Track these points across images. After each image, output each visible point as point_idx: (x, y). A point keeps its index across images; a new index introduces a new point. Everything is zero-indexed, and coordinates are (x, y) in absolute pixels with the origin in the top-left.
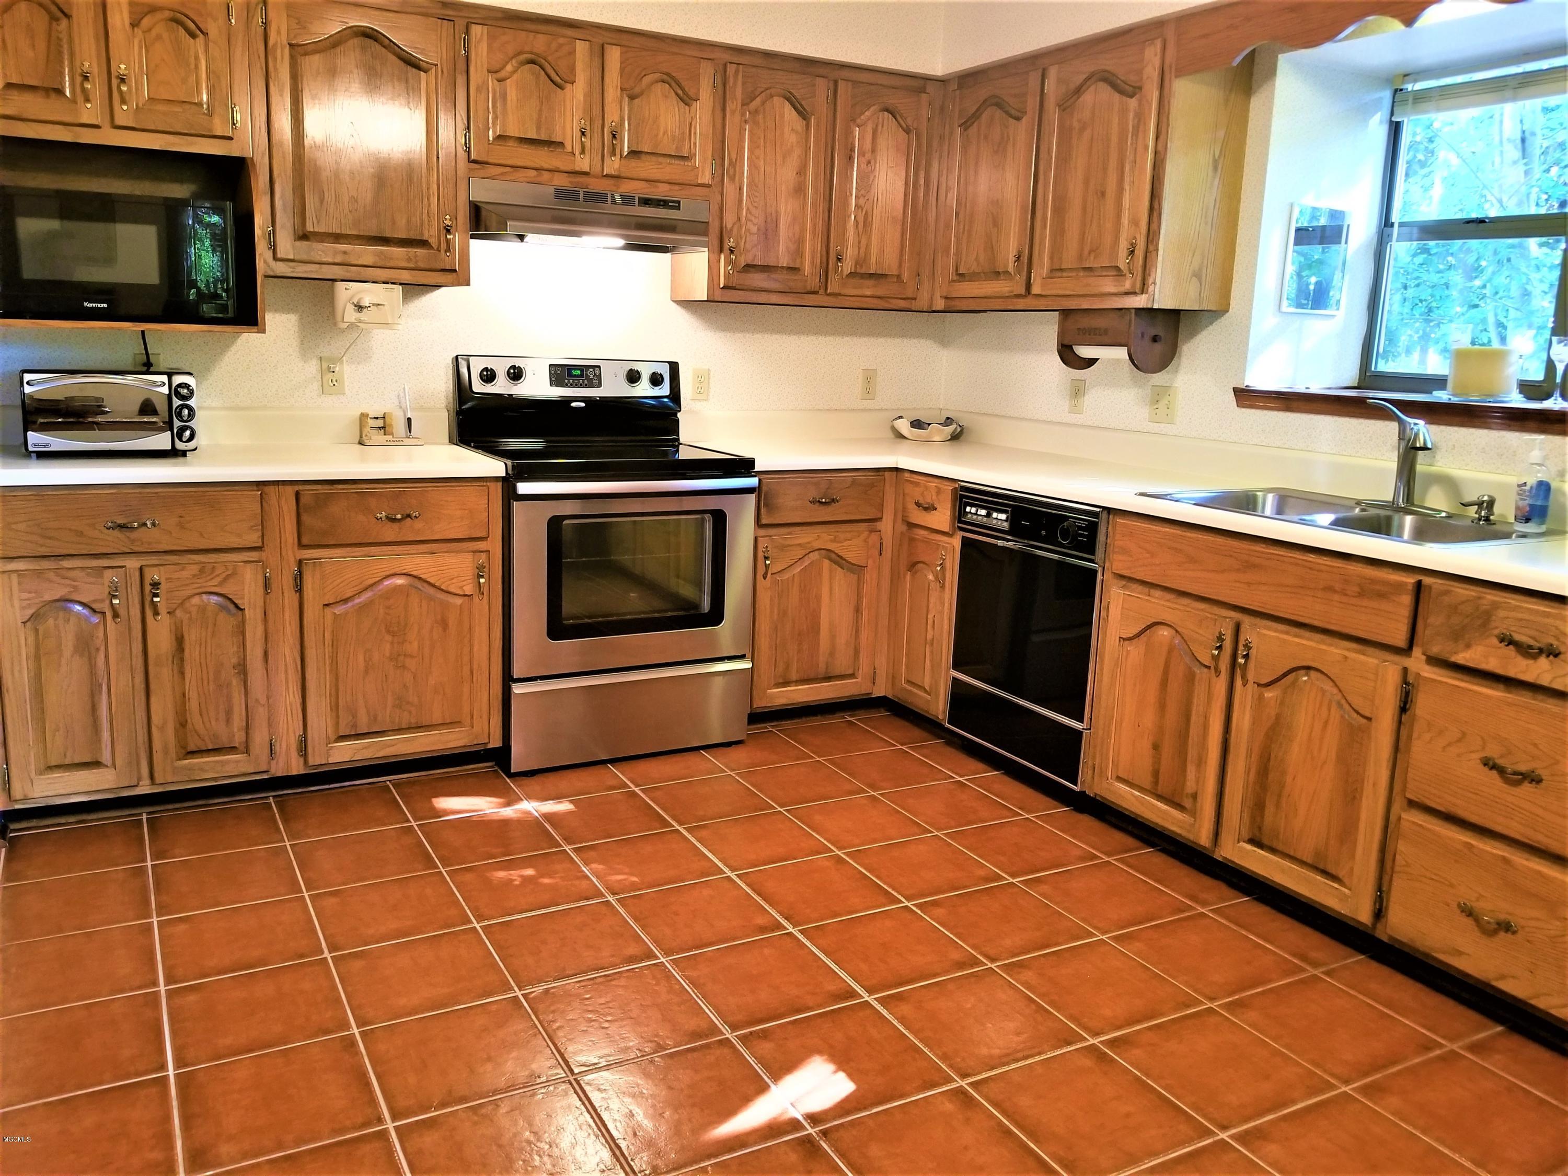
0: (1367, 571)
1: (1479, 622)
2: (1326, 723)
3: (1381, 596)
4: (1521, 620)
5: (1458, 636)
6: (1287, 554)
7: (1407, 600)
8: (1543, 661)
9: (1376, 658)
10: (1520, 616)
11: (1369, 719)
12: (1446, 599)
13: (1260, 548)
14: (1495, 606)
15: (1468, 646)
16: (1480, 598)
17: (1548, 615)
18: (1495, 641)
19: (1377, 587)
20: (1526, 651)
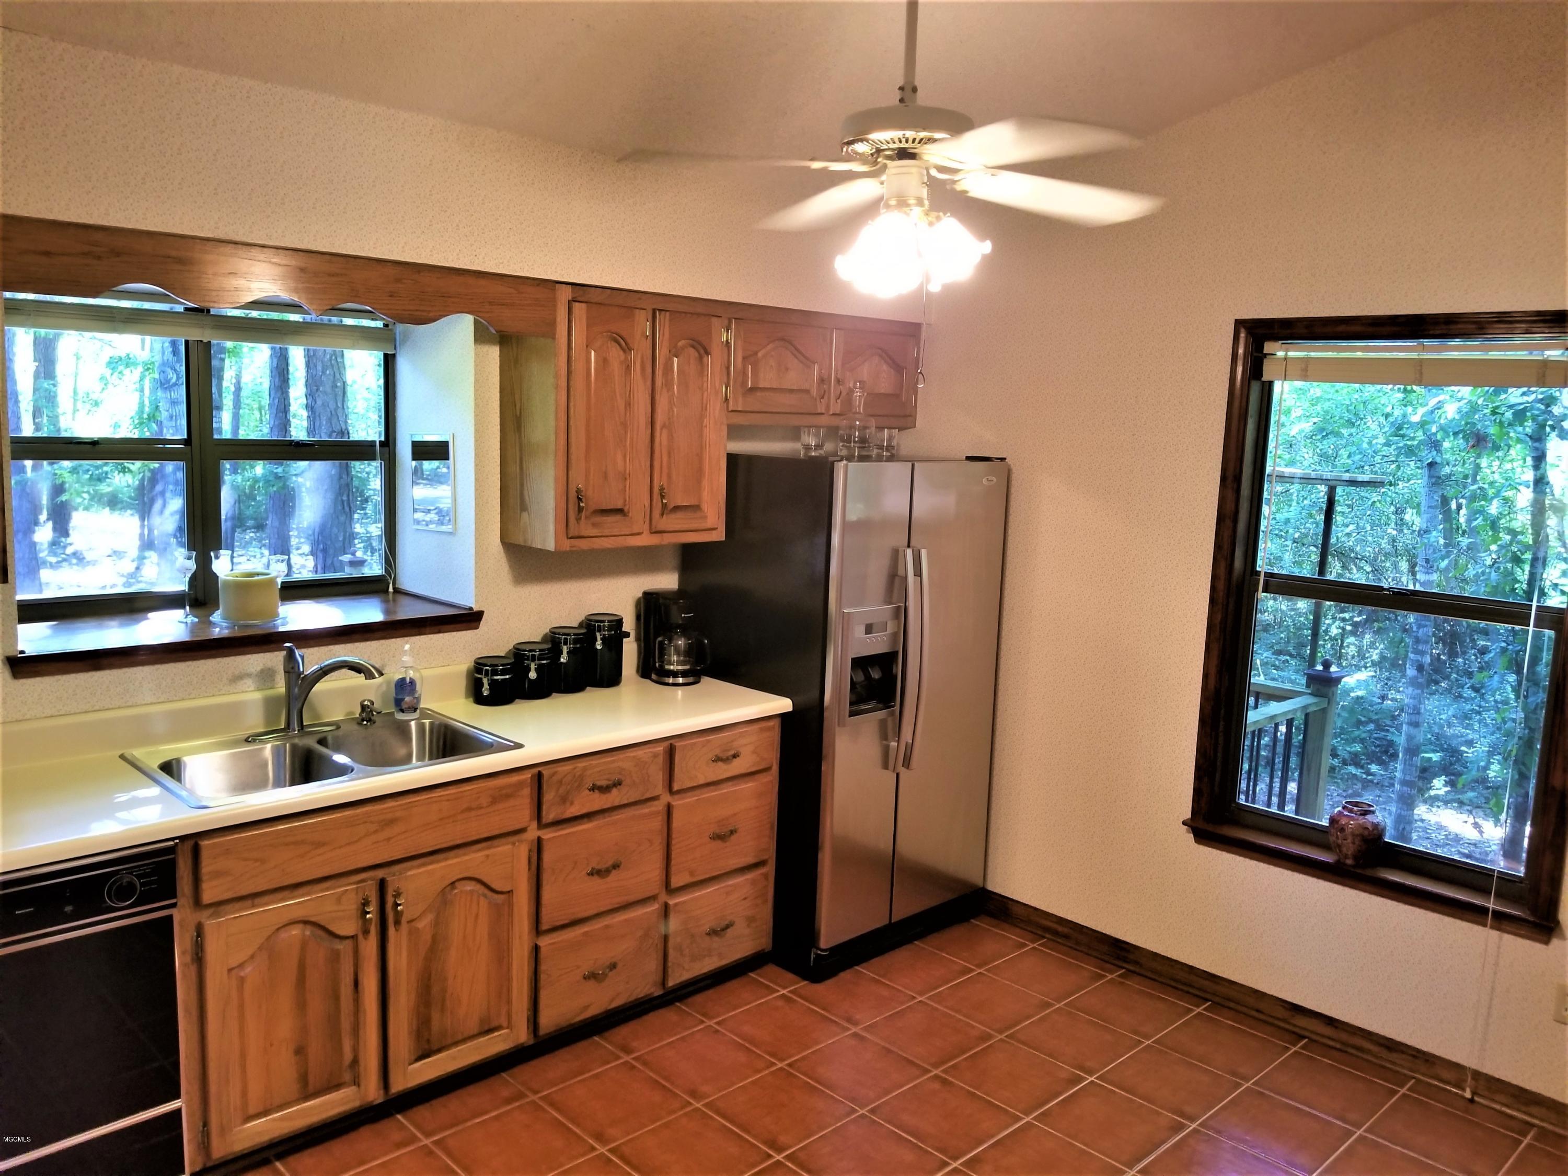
0: (489, 783)
1: (576, 784)
2: (477, 916)
3: (508, 796)
4: (600, 771)
5: (564, 800)
6: (419, 798)
7: (526, 792)
8: (615, 791)
9: (507, 844)
10: (598, 769)
11: (510, 892)
12: (555, 779)
13: (391, 804)
14: (585, 769)
15: (572, 803)
16: (575, 768)
17: (613, 762)
18: (587, 792)
19: (504, 792)
20: (604, 789)
